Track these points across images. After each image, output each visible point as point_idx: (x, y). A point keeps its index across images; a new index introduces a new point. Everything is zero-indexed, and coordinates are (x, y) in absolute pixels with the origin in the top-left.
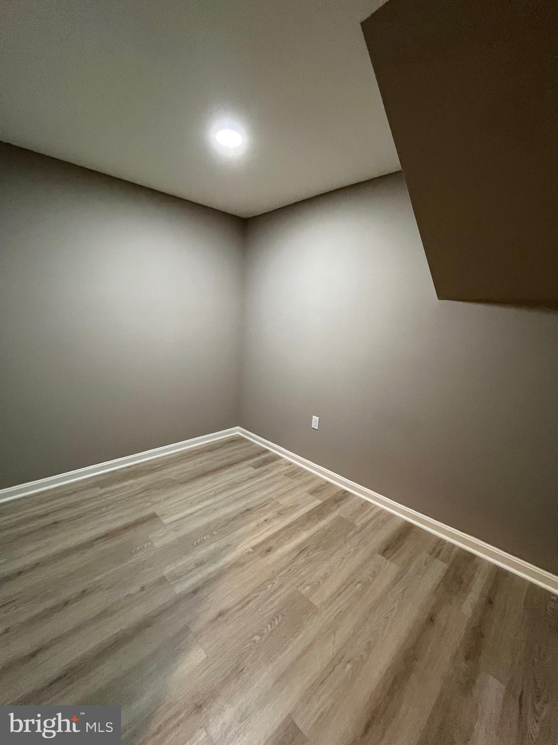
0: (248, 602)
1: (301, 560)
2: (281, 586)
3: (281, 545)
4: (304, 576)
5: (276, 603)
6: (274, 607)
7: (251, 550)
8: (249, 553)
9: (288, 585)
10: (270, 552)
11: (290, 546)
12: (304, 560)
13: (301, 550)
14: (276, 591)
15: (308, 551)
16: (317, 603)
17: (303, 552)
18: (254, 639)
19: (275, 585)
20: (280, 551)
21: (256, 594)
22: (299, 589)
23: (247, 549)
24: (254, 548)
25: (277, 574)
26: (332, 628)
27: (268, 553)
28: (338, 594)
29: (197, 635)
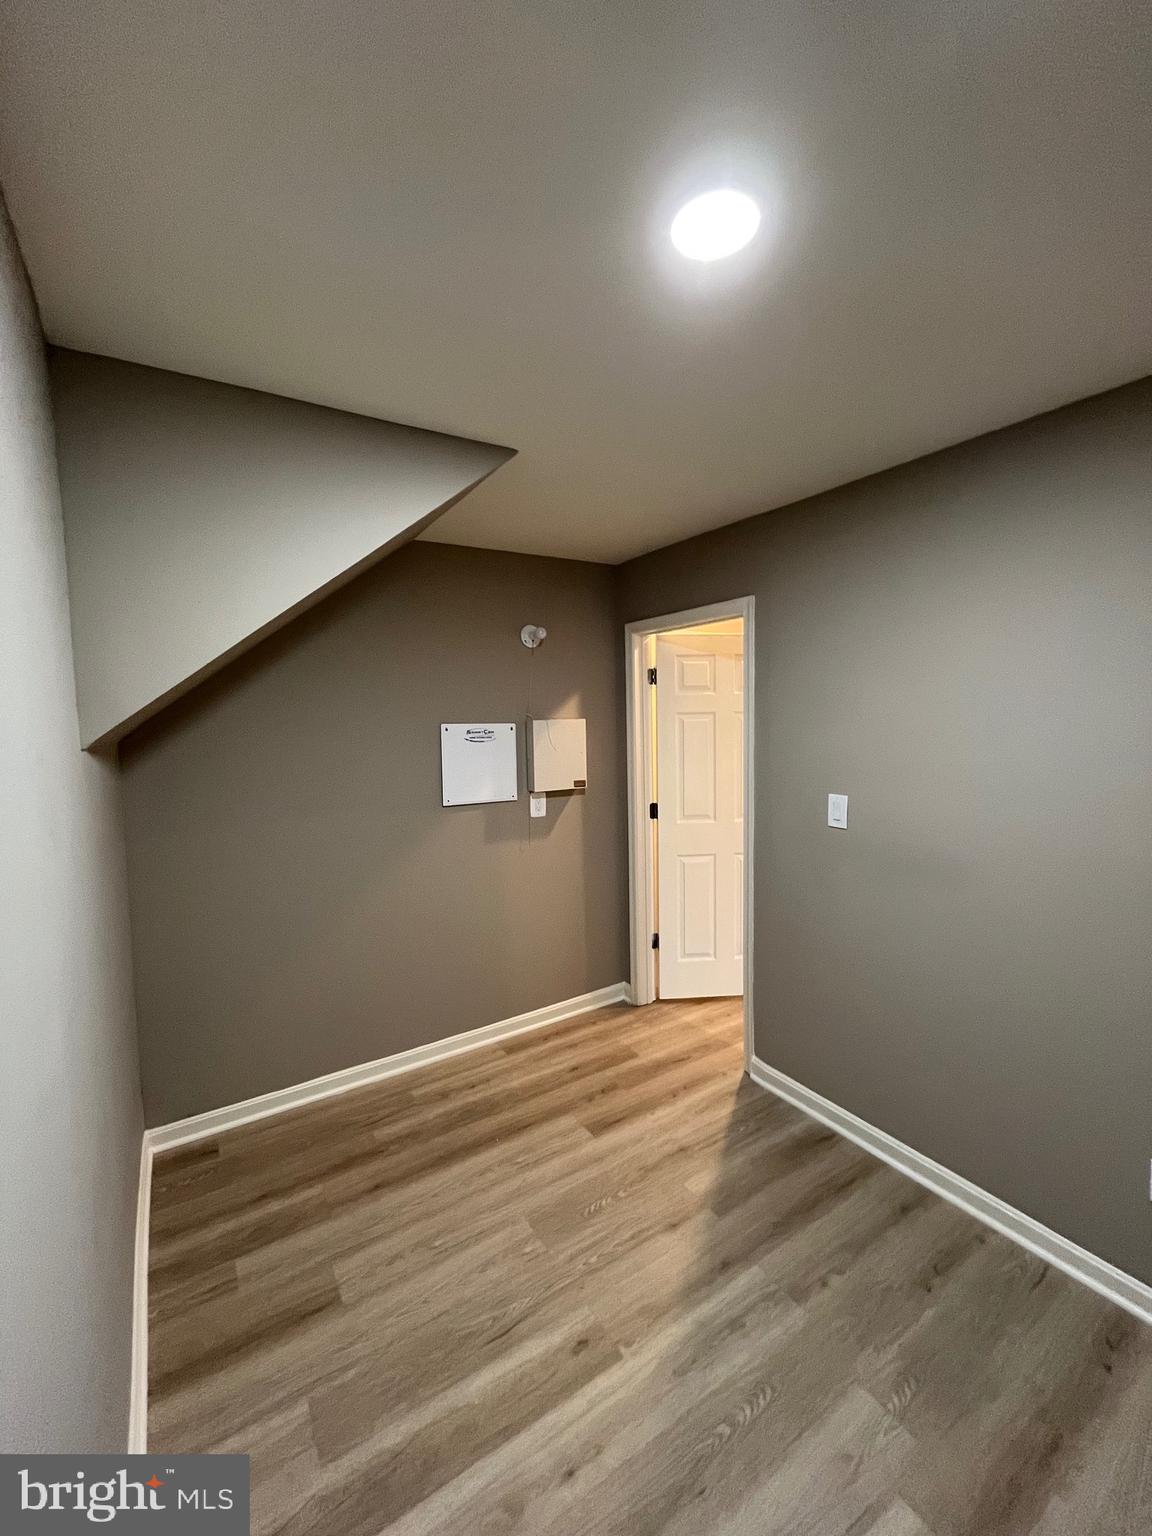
0: (632, 1238)
1: (517, 1308)
2: (572, 1258)
3: (546, 1362)
4: (526, 1271)
5: (589, 1231)
6: (592, 1226)
7: (623, 1350)
8: (628, 1344)
9: (561, 1257)
10: (577, 1339)
11: (531, 1351)
12: (511, 1307)
13: (503, 1338)
14: (583, 1251)
15: (495, 1329)
16: (525, 1224)
17: (503, 1330)
18: (626, 1194)
19: (584, 1260)
20: (556, 1338)
21: (620, 1248)
22: (544, 1249)
23: (634, 1354)
24: (616, 1357)
25: (576, 1280)
26: (518, 1194)
27: (583, 1337)
28: (482, 1235)
29: (702, 1207)
